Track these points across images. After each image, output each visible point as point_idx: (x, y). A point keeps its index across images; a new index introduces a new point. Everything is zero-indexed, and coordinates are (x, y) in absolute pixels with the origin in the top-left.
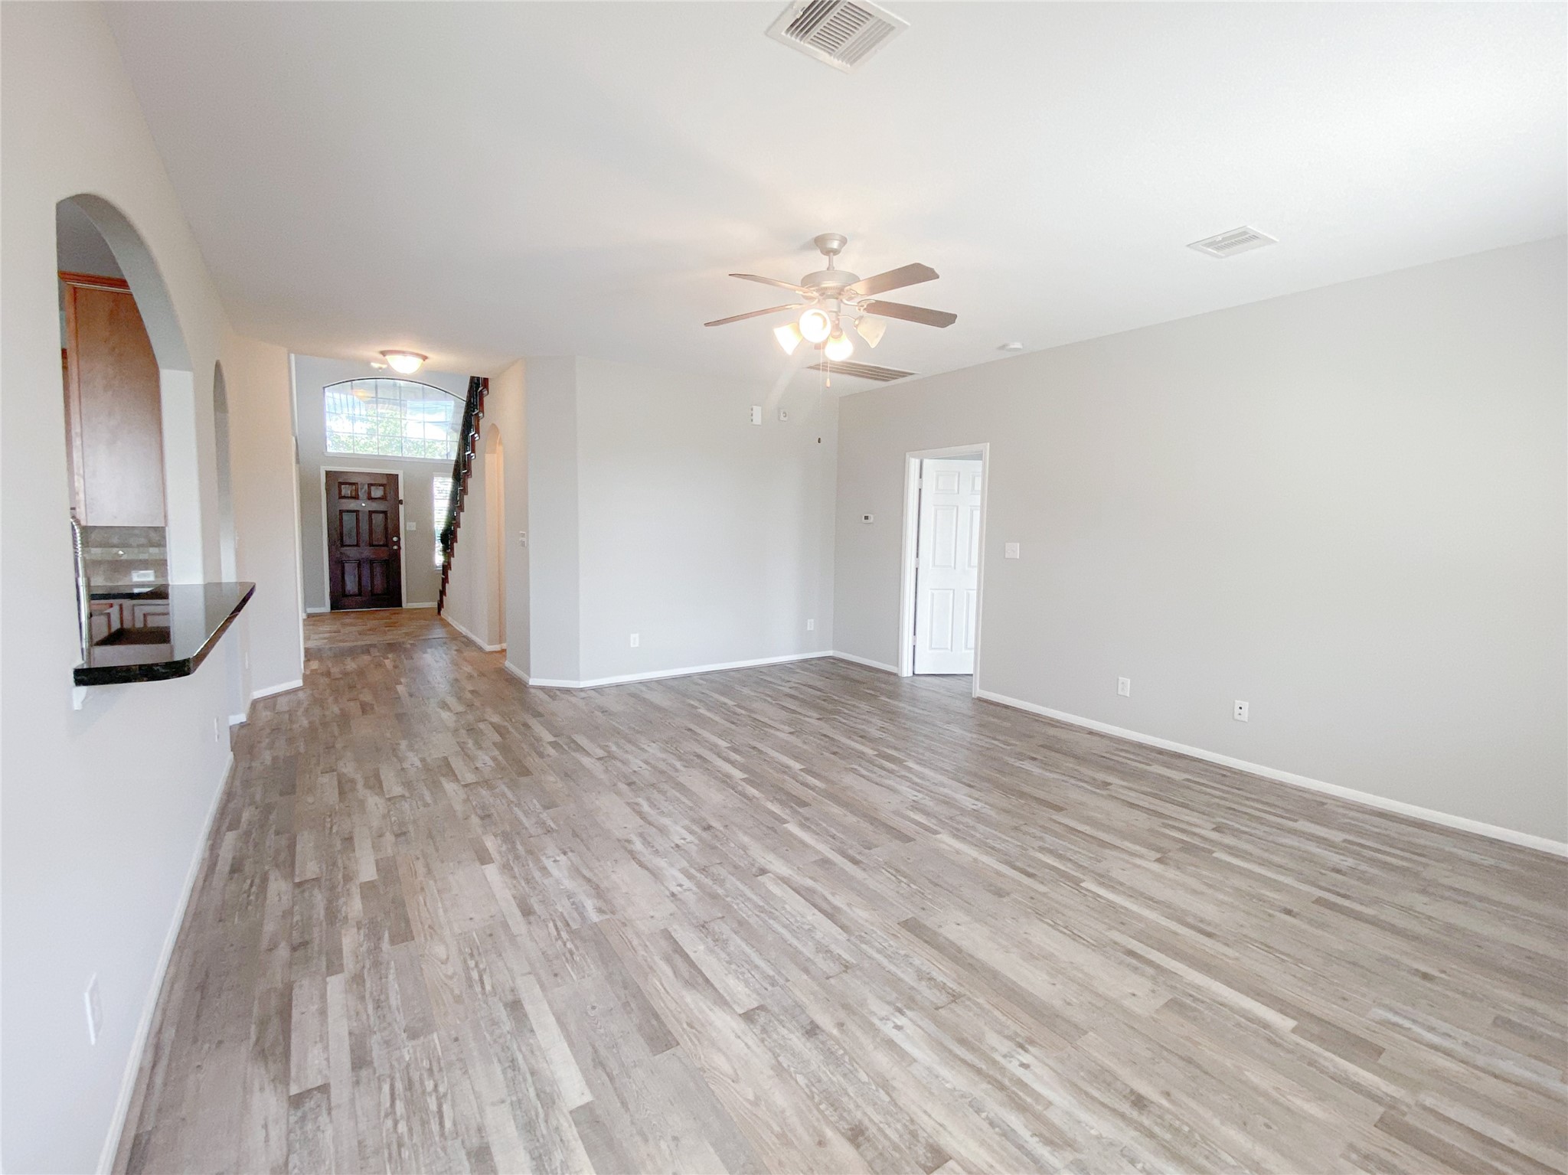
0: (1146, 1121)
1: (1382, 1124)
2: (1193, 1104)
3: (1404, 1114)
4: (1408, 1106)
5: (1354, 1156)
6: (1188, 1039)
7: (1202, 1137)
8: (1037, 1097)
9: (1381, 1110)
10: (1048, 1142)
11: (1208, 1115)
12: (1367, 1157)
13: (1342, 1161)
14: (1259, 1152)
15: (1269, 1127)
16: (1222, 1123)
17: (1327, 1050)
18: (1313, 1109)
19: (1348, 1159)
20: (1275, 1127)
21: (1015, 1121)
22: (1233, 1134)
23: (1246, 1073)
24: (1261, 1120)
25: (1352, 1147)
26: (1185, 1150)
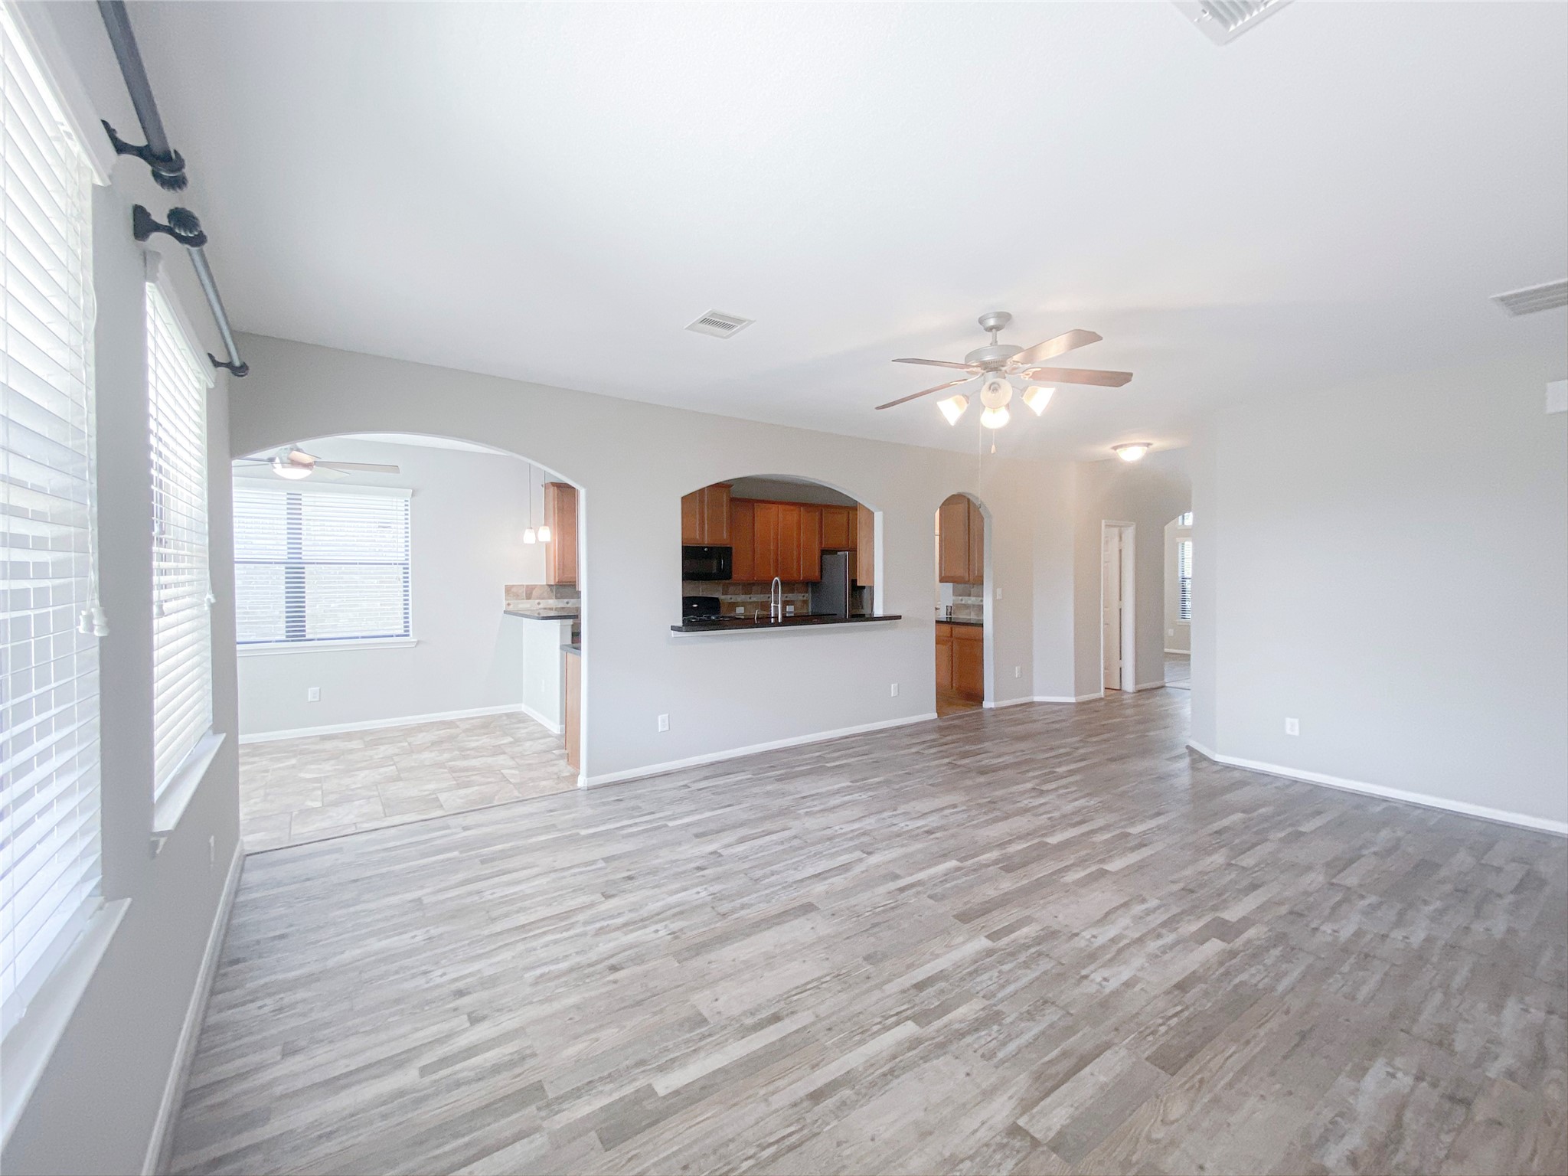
0: (599, 967)
1: (539, 1087)
2: (604, 990)
3: (539, 1109)
4: (543, 1119)
5: (528, 1052)
6: (661, 1011)
7: (579, 985)
8: (632, 931)
9: (551, 1095)
10: (601, 928)
11: (593, 993)
12: (523, 1059)
13: (530, 1043)
14: (557, 1006)
15: (571, 1019)
16: (584, 998)
17: (621, 1099)
18: (571, 1051)
19: (529, 1047)
20: (569, 1022)
21: (620, 921)
22: (573, 999)
23: (617, 1030)
24: (577, 1019)
25: (534, 1055)
26: (574, 975)
